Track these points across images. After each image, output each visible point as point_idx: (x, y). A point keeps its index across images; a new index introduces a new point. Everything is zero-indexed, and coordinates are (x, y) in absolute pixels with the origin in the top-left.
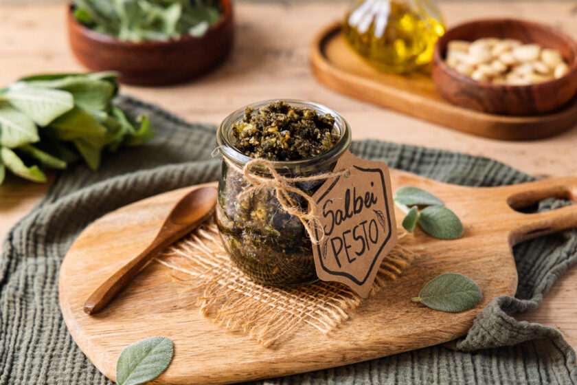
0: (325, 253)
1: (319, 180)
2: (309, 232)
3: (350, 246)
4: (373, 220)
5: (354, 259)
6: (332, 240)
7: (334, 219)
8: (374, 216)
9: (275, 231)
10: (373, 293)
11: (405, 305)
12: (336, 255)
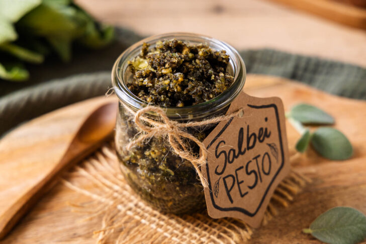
0: (217, 192)
1: (212, 124)
2: (200, 175)
3: (242, 182)
4: (267, 154)
5: (246, 193)
6: (224, 179)
7: (227, 158)
8: (267, 149)
9: (169, 170)
10: (265, 222)
11: (296, 237)
12: (228, 192)
